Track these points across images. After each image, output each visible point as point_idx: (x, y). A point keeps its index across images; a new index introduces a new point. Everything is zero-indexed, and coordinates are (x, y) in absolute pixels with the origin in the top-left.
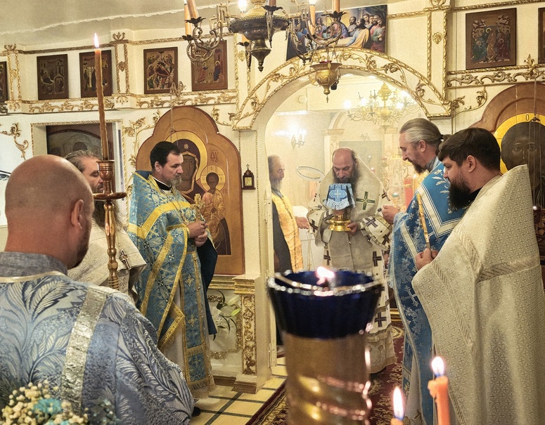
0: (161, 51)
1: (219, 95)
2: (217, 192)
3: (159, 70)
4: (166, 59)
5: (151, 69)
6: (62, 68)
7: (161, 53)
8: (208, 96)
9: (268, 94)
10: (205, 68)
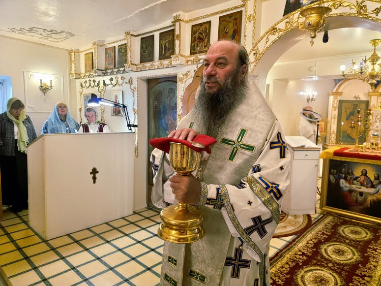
0: (201, 25)
3: (199, 38)
4: (203, 30)
5: (195, 37)
6: (151, 43)
7: (201, 26)
9: (267, 45)
10: (226, 33)
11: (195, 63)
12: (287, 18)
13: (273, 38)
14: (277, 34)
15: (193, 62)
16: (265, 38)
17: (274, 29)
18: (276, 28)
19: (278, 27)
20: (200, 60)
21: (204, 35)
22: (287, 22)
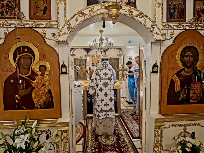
1: (46, 22)
2: (45, 75)
3: (8, 5)
8: (39, 23)
9: (77, 23)
10: (38, 8)
11: (5, 26)
12: (90, 8)
13: (81, 19)
14: (83, 16)
15: (3, 26)
16: (75, 18)
17: (82, 13)
18: (83, 13)
19: (84, 12)
20: (10, 24)
21: (13, 4)
22: (90, 10)
